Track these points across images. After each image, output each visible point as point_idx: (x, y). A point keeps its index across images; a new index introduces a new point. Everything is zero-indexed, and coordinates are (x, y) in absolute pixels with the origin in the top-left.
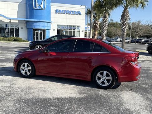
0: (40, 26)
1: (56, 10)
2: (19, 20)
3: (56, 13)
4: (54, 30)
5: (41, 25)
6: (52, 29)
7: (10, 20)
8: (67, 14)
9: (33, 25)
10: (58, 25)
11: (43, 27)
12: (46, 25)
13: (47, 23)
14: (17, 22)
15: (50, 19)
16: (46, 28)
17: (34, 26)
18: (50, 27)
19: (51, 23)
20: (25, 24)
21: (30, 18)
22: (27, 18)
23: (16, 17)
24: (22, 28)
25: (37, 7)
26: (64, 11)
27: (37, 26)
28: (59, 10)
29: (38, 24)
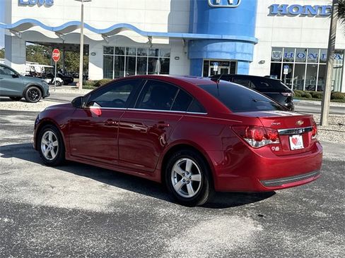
0: (221, 52)
1: (272, 7)
2: (170, 38)
3: (272, 14)
4: (261, 62)
5: (224, 49)
6: (256, 59)
7: (150, 37)
8: (303, 15)
9: (204, 48)
10: (274, 49)
11: (228, 54)
12: (238, 49)
13: (242, 43)
14: (166, 41)
15: (252, 33)
16: (238, 57)
17: (207, 52)
18: (251, 54)
19: (255, 43)
20: (187, 48)
21: (198, 32)
22: (190, 31)
23: (164, 29)
24: (177, 58)
25: (217, 2)
26: (297, 7)
27: (214, 52)
28: (282, 6)
29: (216, 46)
